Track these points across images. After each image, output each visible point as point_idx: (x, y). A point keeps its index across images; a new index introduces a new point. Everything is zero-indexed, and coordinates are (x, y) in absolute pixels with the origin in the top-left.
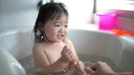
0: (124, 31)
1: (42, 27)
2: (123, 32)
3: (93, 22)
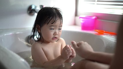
0: (104, 31)
2: (103, 31)
3: (75, 24)
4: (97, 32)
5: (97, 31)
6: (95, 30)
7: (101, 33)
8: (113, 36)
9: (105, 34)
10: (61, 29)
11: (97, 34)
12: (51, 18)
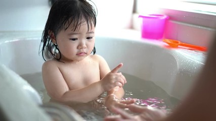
0: (180, 43)
1: (53, 38)
2: (178, 43)
3: (132, 27)
4: (168, 43)
5: (168, 41)
6: (163, 40)
7: (174, 45)
8: (193, 51)
9: (180, 48)
10: (91, 38)
11: (167, 47)
12: (70, 19)
